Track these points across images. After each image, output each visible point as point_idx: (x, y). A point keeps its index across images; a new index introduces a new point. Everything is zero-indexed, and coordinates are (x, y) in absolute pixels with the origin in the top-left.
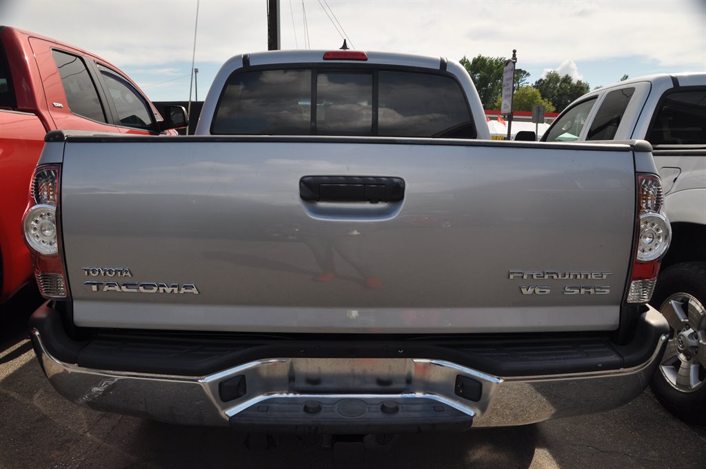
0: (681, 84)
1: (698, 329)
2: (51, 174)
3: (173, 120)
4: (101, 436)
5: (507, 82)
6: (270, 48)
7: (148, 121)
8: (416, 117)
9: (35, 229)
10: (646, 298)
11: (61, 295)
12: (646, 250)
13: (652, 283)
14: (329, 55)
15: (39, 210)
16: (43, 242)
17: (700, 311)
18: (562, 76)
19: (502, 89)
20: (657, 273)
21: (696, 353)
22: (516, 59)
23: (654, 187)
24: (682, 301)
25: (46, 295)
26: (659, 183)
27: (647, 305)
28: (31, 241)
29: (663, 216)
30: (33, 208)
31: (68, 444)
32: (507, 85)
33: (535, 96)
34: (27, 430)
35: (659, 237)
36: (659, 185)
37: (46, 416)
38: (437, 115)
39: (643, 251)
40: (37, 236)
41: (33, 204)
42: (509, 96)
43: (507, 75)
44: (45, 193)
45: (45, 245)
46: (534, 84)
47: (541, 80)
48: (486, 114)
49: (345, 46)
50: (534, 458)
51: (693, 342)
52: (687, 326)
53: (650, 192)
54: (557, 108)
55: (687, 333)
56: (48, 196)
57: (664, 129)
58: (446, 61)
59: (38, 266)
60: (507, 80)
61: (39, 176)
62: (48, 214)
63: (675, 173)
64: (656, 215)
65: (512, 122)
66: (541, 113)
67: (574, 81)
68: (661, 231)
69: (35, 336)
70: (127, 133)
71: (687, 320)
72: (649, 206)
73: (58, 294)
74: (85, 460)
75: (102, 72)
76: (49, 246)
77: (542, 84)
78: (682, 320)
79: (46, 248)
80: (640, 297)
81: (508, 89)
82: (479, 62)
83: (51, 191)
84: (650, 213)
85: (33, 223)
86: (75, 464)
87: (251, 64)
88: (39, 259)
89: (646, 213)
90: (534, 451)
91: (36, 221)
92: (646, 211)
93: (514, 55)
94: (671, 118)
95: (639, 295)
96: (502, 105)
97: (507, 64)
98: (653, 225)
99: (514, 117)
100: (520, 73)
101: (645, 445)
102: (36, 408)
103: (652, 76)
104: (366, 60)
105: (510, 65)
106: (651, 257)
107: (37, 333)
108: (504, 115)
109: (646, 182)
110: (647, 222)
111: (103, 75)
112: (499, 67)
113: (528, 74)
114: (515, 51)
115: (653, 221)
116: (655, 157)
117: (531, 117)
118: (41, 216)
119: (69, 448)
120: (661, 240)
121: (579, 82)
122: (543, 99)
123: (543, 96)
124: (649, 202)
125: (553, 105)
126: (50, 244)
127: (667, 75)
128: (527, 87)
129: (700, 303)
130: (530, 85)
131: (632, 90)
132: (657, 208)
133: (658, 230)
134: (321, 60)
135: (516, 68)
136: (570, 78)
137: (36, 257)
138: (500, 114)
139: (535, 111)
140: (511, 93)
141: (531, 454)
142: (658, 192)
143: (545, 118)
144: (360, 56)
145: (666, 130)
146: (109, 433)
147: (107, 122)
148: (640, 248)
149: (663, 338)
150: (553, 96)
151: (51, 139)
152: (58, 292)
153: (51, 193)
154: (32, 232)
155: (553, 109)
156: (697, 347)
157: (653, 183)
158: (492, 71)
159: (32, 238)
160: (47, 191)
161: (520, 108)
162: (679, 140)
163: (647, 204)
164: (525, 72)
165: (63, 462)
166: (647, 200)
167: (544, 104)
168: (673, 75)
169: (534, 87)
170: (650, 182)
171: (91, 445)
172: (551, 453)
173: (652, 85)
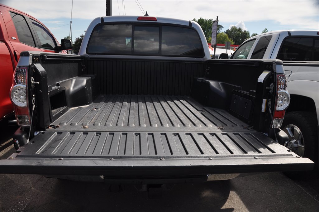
0: (292, 35)
1: (298, 140)
2: (22, 71)
3: (65, 46)
4: (39, 189)
5: (215, 31)
6: (107, 15)
7: (54, 46)
8: (173, 46)
9: (16, 95)
10: (279, 126)
11: (26, 125)
12: (280, 106)
13: (282, 119)
14: (140, 18)
15: (18, 87)
16: (19, 101)
17: (299, 132)
18: (238, 28)
19: (211, 33)
20: (284, 115)
21: (297, 150)
22: (218, 20)
23: (283, 79)
24: (291, 128)
25: (20, 125)
26: (285, 78)
27: (279, 129)
28: (14, 100)
29: (287, 91)
30: (15, 86)
31: (24, 193)
32: (214, 32)
33: (225, 37)
34: (4, 187)
35: (285, 101)
36: (286, 79)
37: (12, 180)
38: (183, 46)
39: (279, 106)
40: (17, 98)
41: (15, 84)
42: (214, 37)
43: (214, 28)
44: (20, 79)
45: (20, 102)
46: (225, 32)
47: (228, 30)
48: (208, 45)
49: (147, 14)
50: (230, 195)
51: (296, 145)
52: (293, 139)
53: (282, 81)
54: (235, 42)
55: (293, 141)
56: (21, 81)
57: (284, 54)
58: (191, 22)
59: (17, 112)
60: (214, 30)
61: (18, 72)
62: (22, 89)
63: (289, 73)
64: (284, 91)
65: (216, 49)
66: (229, 45)
67: (243, 31)
68: (286, 98)
69: (16, 143)
70: (44, 51)
71: (293, 136)
72: (281, 87)
73: (25, 124)
74: (32, 200)
75: (33, 23)
76: (22, 103)
77: (229, 32)
78: (291, 136)
79: (21, 104)
80: (277, 125)
81: (214, 34)
82: (201, 21)
83: (23, 78)
84: (282, 90)
85: (15, 93)
86: (28, 201)
87: (105, 22)
88: (18, 109)
89: (280, 90)
90: (229, 192)
91: (16, 92)
92: (280, 89)
93: (217, 19)
94: (287, 49)
95: (276, 125)
96: (212, 41)
97: (214, 23)
98: (283, 95)
99: (217, 46)
100: (219, 27)
101: (276, 189)
102: (7, 177)
103: (280, 31)
104: (156, 21)
105: (216, 23)
106: (282, 108)
107: (17, 142)
108: (213, 45)
109: (280, 78)
110: (280, 94)
111: (34, 25)
112: (210, 23)
113: (223, 27)
114: (217, 17)
115: (283, 94)
116: (284, 66)
117: (224, 47)
118: (19, 90)
119: (24, 194)
120: (286, 102)
121: (245, 31)
122: (229, 38)
123: (229, 37)
124: (281, 86)
125: (234, 41)
126: (23, 102)
127: (286, 30)
128: (222, 33)
129: (299, 129)
130: (223, 32)
131: (271, 36)
132: (284, 88)
133: (285, 97)
134: (137, 21)
135: (218, 24)
136: (241, 29)
137: (16, 108)
138: (211, 45)
139: (226, 44)
140: (216, 36)
141: (229, 193)
142: (285, 82)
143: (231, 47)
144: (154, 19)
145: (285, 54)
146: (42, 188)
147: (36, 46)
148: (277, 105)
149: (286, 142)
150: (234, 37)
151: (23, 55)
152: (25, 123)
153: (22, 79)
154: (15, 97)
155: (233, 43)
156: (297, 147)
157: (283, 78)
158: (207, 25)
159: (14, 99)
160: (21, 78)
161: (219, 42)
162: (291, 59)
163: (280, 87)
164: (221, 26)
165: (22, 201)
166: (280, 85)
167: (230, 40)
168: (289, 31)
169: (225, 33)
170: (282, 77)
171: (34, 193)
172: (237, 193)
173: (280, 35)
